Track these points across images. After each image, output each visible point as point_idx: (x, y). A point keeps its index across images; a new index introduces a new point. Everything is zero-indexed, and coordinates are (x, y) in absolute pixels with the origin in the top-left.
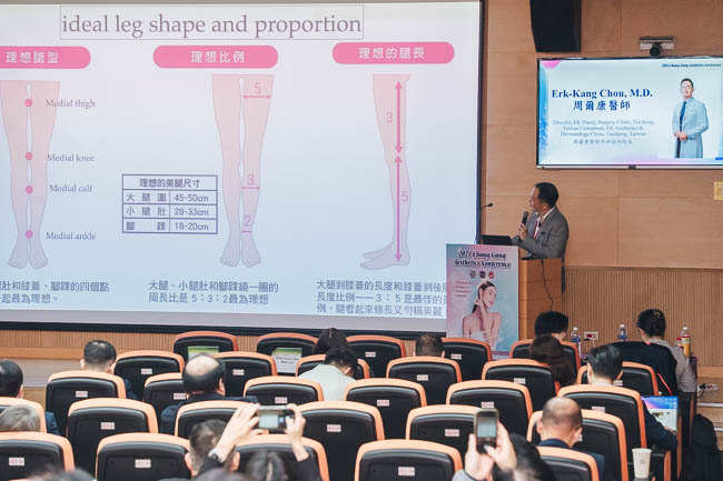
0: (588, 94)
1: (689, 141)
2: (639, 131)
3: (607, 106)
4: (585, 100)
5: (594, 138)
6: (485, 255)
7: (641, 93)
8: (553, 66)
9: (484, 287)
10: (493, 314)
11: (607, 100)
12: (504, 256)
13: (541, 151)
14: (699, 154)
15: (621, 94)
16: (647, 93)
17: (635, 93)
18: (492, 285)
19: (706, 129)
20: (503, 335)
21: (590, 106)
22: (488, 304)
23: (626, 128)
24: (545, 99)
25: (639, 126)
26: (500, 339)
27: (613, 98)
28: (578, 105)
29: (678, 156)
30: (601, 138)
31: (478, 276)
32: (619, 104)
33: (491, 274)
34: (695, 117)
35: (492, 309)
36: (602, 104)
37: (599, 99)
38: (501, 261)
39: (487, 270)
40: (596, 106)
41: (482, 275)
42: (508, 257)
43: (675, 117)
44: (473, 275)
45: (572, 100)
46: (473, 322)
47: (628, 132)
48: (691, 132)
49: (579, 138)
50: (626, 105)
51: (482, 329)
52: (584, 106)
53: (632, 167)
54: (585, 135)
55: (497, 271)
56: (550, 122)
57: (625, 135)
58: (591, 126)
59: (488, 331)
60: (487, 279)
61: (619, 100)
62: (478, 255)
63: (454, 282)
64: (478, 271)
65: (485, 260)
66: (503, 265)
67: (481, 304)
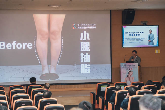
0: (132, 33)
1: (151, 42)
2: (141, 40)
3: (136, 35)
4: (131, 34)
5: (133, 41)
6: (130, 65)
7: (142, 32)
8: (125, 27)
9: (130, 72)
11: (136, 34)
12: (135, 65)
13: (123, 44)
14: (153, 44)
15: (138, 33)
16: (143, 32)
17: (141, 32)
18: (132, 71)
19: (154, 39)
21: (132, 35)
22: (131, 75)
23: (139, 39)
24: (124, 34)
25: (142, 39)
27: (137, 34)
28: (130, 35)
29: (149, 45)
30: (134, 41)
31: (128, 69)
32: (138, 35)
33: (131, 69)
34: (152, 37)
35: (132, 76)
36: (135, 35)
37: (134, 34)
39: (131, 68)
40: (133, 35)
41: (129, 69)
43: (148, 37)
44: (127, 69)
45: (129, 34)
46: (127, 79)
47: (139, 40)
48: (151, 40)
49: (130, 42)
50: (139, 35)
51: (130, 80)
52: (131, 35)
53: (141, 47)
54: (131, 41)
55: (133, 68)
56: (125, 38)
57: (139, 41)
58: (133, 39)
59: (131, 80)
60: (131, 70)
61: (138, 34)
62: (128, 65)
63: (122, 71)
64: (128, 68)
65: (130, 66)
66: (135, 67)
67: (129, 75)
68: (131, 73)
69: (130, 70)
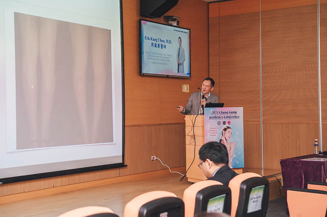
0: (155, 40)
1: (181, 65)
2: (169, 59)
4: (154, 42)
5: (157, 61)
6: (226, 113)
9: (225, 130)
10: (231, 143)
14: (183, 71)
15: (164, 41)
16: (170, 42)
17: (167, 41)
18: (229, 128)
19: (185, 60)
20: (236, 153)
22: (228, 138)
23: (165, 58)
25: (168, 57)
26: (234, 156)
28: (152, 44)
29: (178, 71)
31: (222, 124)
32: (163, 46)
33: (229, 122)
34: (182, 55)
36: (159, 45)
37: (158, 42)
38: (234, 115)
39: (227, 120)
40: (157, 46)
41: (224, 123)
42: (237, 113)
43: (177, 54)
44: (219, 123)
48: (181, 61)
49: (153, 61)
52: (154, 45)
55: (232, 121)
57: (165, 61)
58: (157, 55)
60: (227, 125)
61: (163, 44)
62: (222, 113)
63: (209, 128)
64: (222, 121)
65: (226, 115)
66: (235, 117)
67: (223, 139)
68: (227, 134)
69: (225, 126)
